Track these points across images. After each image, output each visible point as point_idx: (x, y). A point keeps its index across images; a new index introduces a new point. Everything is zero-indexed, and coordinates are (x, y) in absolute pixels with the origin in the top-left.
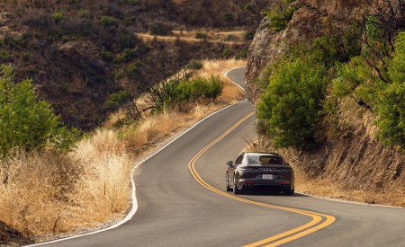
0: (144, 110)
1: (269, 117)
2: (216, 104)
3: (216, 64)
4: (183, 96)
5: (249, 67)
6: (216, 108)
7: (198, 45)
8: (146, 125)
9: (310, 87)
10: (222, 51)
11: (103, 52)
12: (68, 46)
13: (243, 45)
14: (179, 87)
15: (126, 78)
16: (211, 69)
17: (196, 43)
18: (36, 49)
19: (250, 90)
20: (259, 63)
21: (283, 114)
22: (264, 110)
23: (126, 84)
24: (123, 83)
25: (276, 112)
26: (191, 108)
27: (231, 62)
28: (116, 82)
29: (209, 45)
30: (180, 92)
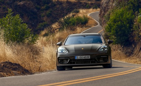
0: (56, 30)
1: (110, 32)
2: (86, 27)
3: (84, 11)
4: (72, 23)
5: (101, 11)
6: (85, 29)
7: (76, 3)
8: (58, 35)
9: (127, 19)
10: (86, 6)
11: (36, 6)
12: (22, 3)
13: (95, 3)
14: (70, 20)
15: (46, 17)
16: (83, 13)
17: (75, 2)
18: (8, 4)
19: (101, 21)
20: (105, 10)
21: (116, 30)
22: (108, 29)
23: (46, 19)
24: (45, 19)
25: (113, 30)
26: (75, 29)
27: (91, 10)
28: (42, 18)
29: (81, 3)
30: (71, 22)
